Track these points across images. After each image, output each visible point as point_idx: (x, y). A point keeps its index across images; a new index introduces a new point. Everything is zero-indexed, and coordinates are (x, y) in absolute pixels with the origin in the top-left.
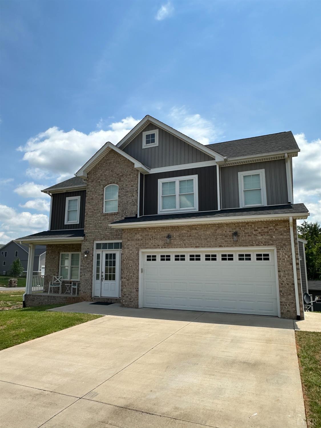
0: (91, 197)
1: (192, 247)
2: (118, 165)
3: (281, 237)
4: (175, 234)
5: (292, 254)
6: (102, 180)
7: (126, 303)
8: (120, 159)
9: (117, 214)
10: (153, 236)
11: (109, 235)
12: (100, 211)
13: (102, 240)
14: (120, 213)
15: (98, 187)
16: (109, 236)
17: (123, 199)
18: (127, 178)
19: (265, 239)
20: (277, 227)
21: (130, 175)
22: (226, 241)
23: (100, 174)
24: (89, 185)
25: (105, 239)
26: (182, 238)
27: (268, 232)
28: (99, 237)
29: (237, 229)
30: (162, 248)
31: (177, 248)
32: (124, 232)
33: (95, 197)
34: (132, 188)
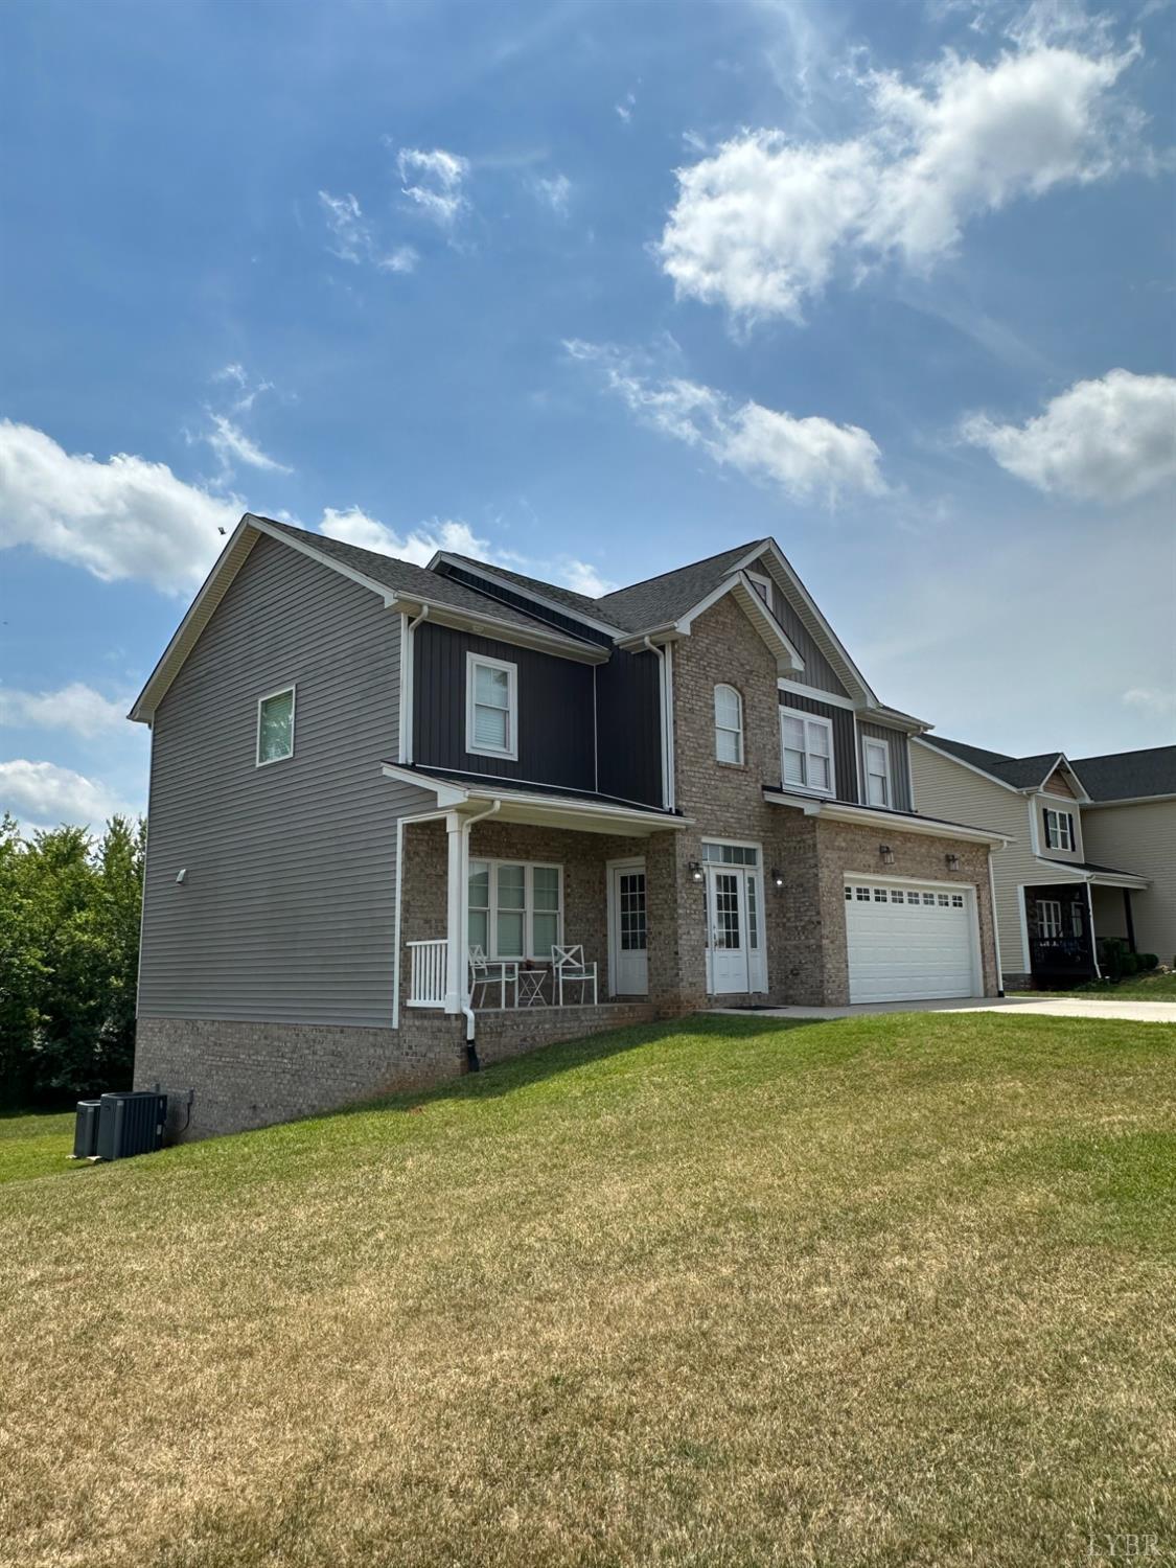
0: (688, 703)
2: (741, 638)
3: (982, 870)
5: (991, 898)
6: (709, 664)
7: (834, 997)
10: (861, 843)
11: (734, 825)
12: (712, 752)
13: (720, 835)
14: (753, 771)
15: (701, 681)
16: (736, 829)
17: (756, 734)
19: (971, 871)
20: (979, 854)
22: (943, 871)
24: (682, 667)
25: (727, 834)
26: (897, 856)
27: (972, 860)
28: (714, 827)
30: (874, 872)
31: (892, 875)
32: (819, 827)
33: (698, 708)
34: (769, 711)
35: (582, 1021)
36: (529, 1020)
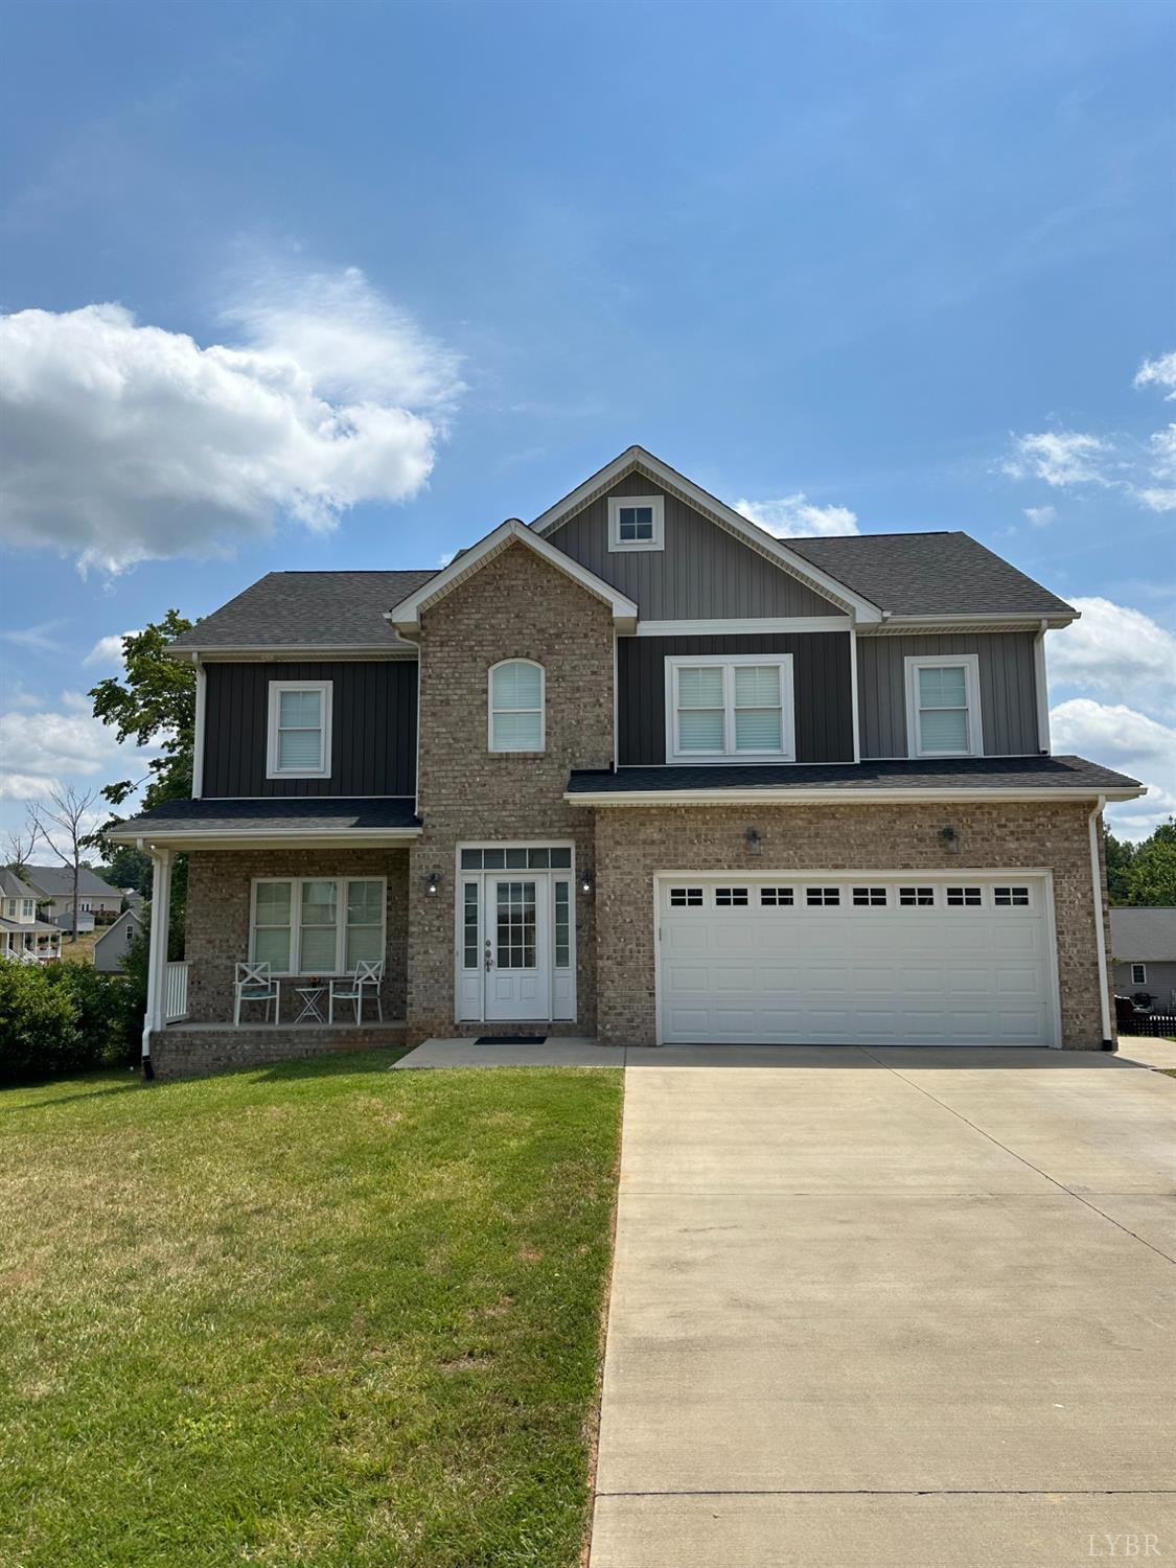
0: (440, 695)
1: (822, 867)
2: (541, 599)
3: (1066, 844)
4: (769, 829)
5: (1092, 889)
6: (480, 642)
7: (617, 1033)
8: (549, 581)
9: (541, 759)
10: (699, 831)
11: (516, 824)
12: (480, 745)
13: (489, 839)
14: (554, 756)
15: (465, 664)
16: (518, 828)
17: (563, 711)
18: (575, 647)
19: (1026, 849)
20: (1058, 820)
21: (586, 636)
22: (921, 853)
23: (472, 622)
24: (432, 655)
25: (500, 837)
26: (793, 840)
27: (1033, 833)
28: (479, 831)
29: (953, 822)
30: (730, 868)
31: (776, 868)
32: (602, 818)
33: (456, 697)
34: (593, 677)
35: (295, 1044)
36: (226, 1040)
